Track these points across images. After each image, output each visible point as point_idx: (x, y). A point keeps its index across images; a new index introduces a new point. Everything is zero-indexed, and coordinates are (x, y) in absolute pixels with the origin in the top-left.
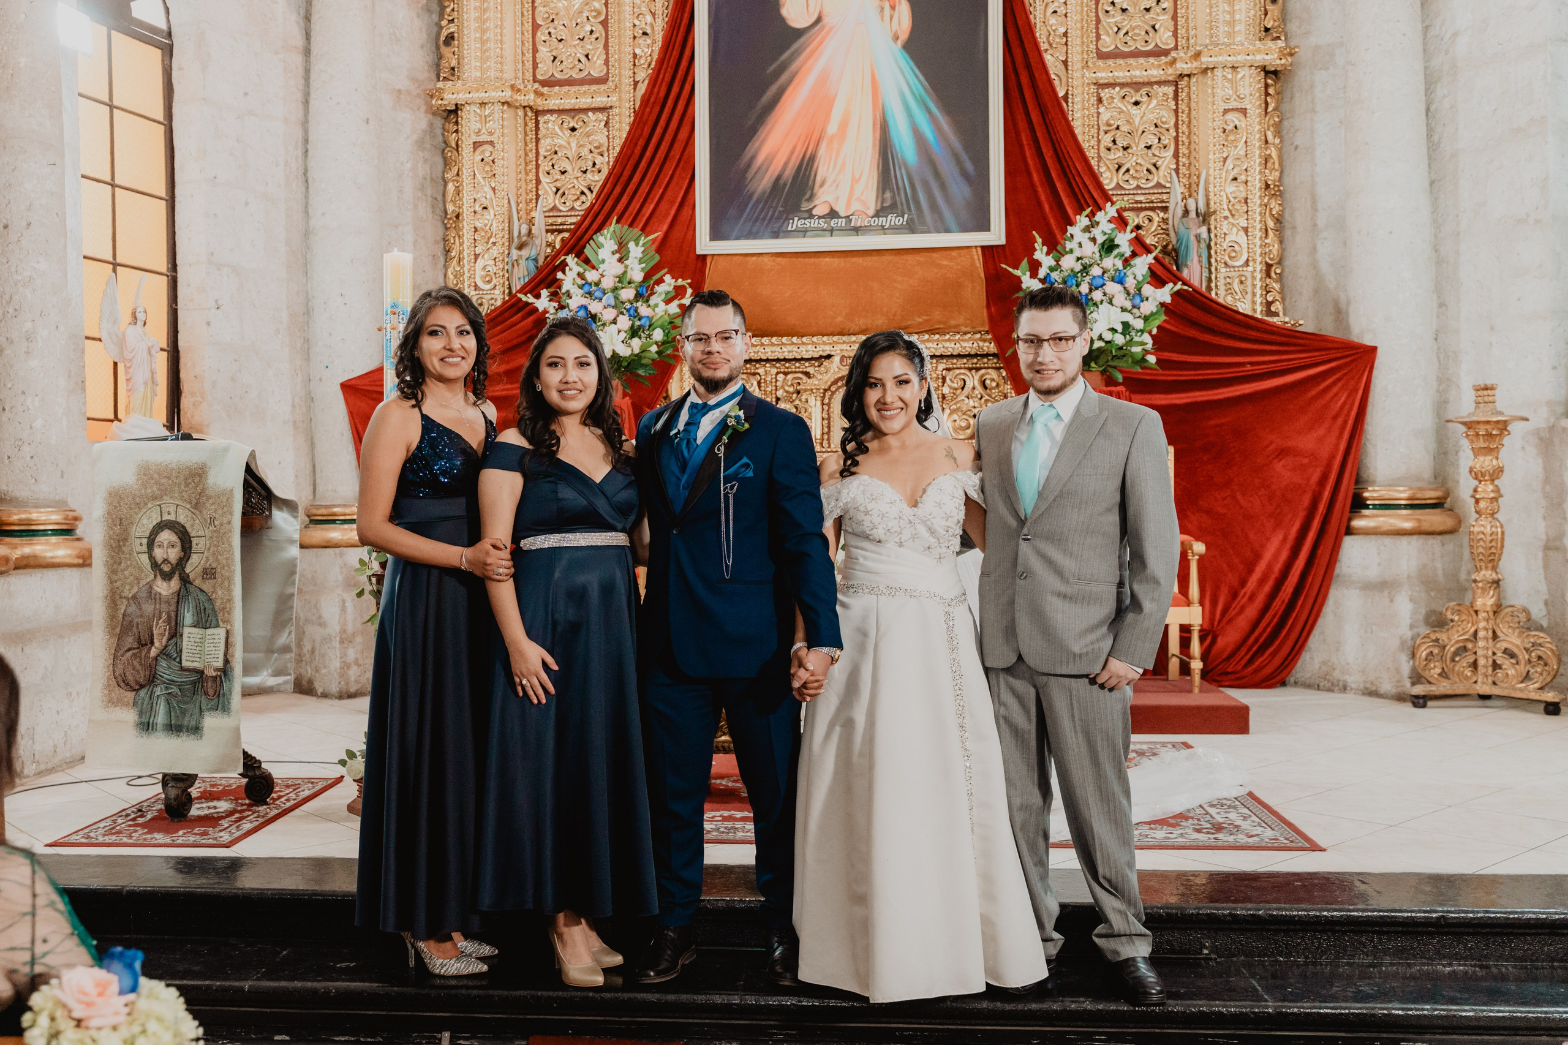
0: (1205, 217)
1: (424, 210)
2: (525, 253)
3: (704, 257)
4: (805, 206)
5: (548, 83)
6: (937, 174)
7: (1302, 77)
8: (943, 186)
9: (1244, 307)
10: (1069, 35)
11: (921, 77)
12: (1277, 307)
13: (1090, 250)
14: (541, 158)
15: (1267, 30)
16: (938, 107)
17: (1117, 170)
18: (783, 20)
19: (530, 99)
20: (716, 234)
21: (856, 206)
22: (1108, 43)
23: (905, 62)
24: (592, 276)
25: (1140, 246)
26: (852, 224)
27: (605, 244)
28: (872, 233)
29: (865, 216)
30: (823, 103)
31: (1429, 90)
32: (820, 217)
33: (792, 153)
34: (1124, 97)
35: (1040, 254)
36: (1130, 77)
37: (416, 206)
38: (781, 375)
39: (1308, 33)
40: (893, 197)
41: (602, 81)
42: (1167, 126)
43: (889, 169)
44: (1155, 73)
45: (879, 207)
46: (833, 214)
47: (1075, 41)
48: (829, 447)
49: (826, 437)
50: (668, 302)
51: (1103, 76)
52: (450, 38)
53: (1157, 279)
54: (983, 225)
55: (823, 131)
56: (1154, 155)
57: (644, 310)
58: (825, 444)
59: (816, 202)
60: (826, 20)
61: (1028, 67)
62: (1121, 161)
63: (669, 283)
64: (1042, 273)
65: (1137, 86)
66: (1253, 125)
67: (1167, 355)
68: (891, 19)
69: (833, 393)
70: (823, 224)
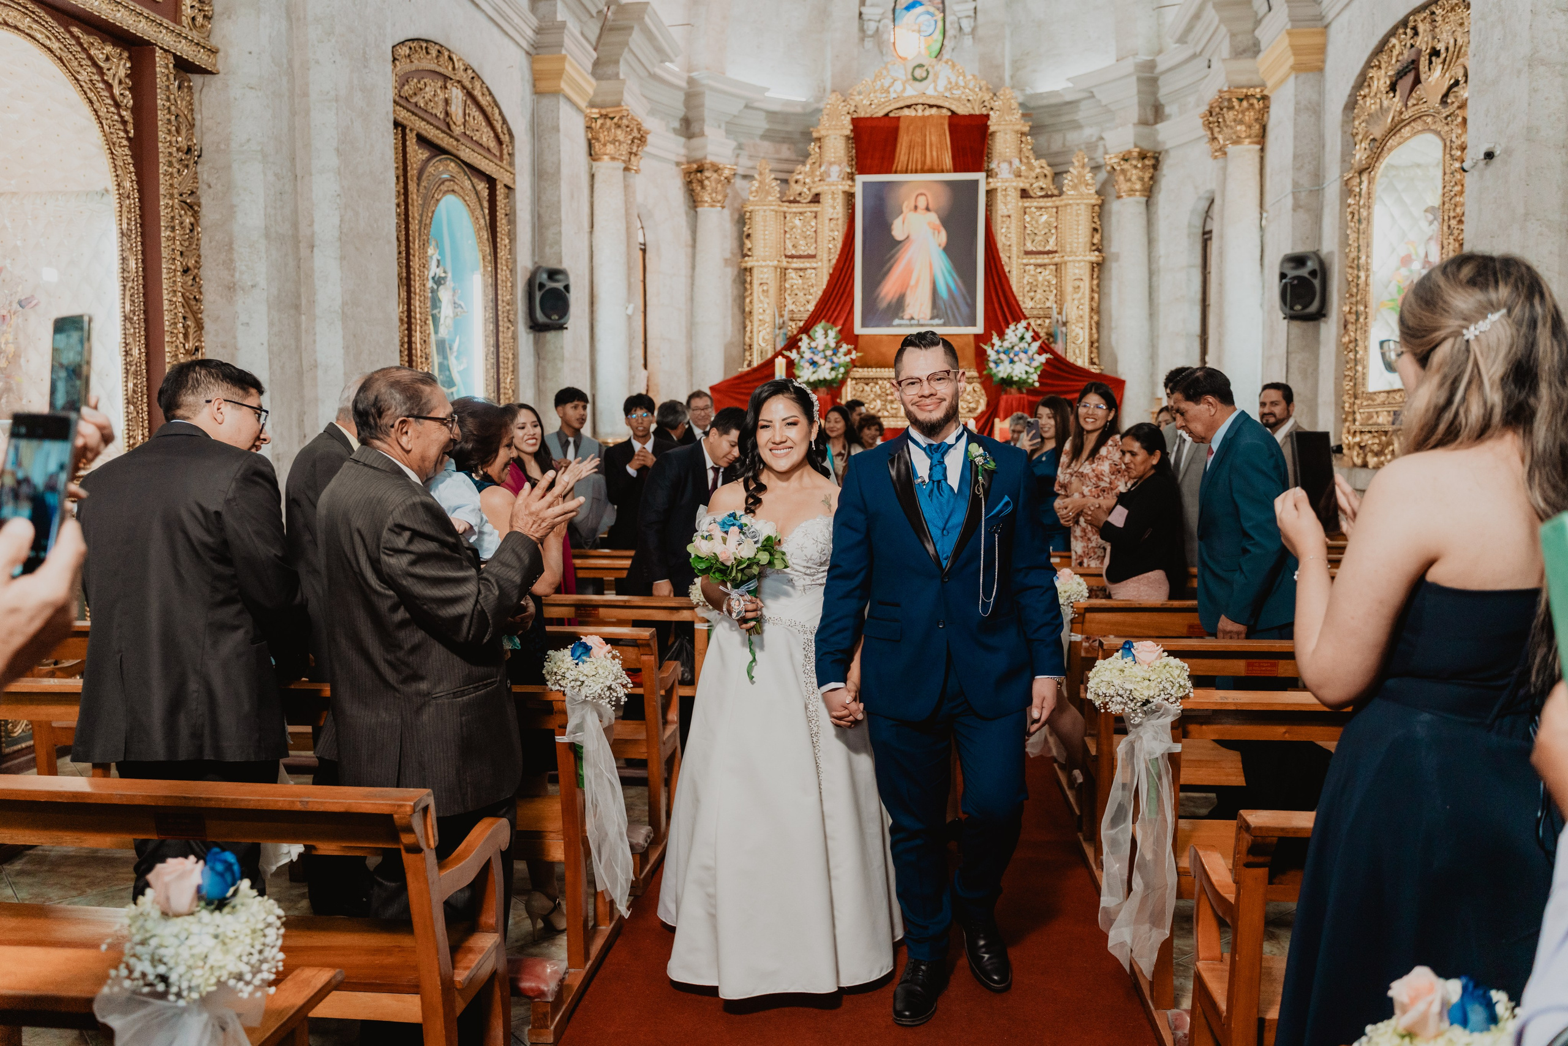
0: (1065, 324)
1: (736, 311)
2: (782, 331)
3: (857, 336)
4: (900, 314)
5: (792, 257)
6: (955, 302)
7: (1107, 263)
8: (958, 308)
9: (1079, 363)
11: (950, 263)
12: (1096, 360)
13: (1015, 340)
14: (787, 288)
15: (1094, 244)
16: (956, 275)
18: (893, 236)
19: (784, 264)
20: (864, 325)
21: (922, 315)
22: (1030, 247)
23: (943, 256)
24: (813, 344)
25: (1036, 337)
27: (819, 330)
29: (925, 319)
30: (909, 271)
31: (1150, 279)
32: (906, 319)
33: (895, 293)
34: (1035, 270)
35: (995, 340)
36: (1037, 262)
37: (732, 309)
39: (1110, 247)
40: (937, 312)
41: (814, 256)
42: (1052, 283)
43: (936, 300)
44: (1046, 261)
45: (931, 316)
46: (912, 318)
47: (1014, 249)
50: (845, 355)
51: (1025, 261)
52: (748, 236)
53: (1042, 350)
54: (974, 324)
55: (909, 283)
57: (835, 359)
59: (906, 313)
60: (912, 237)
61: (994, 259)
62: (1033, 297)
63: (845, 347)
64: (996, 348)
65: (1040, 266)
66: (1085, 286)
67: (1045, 381)
68: (938, 238)
70: (907, 322)
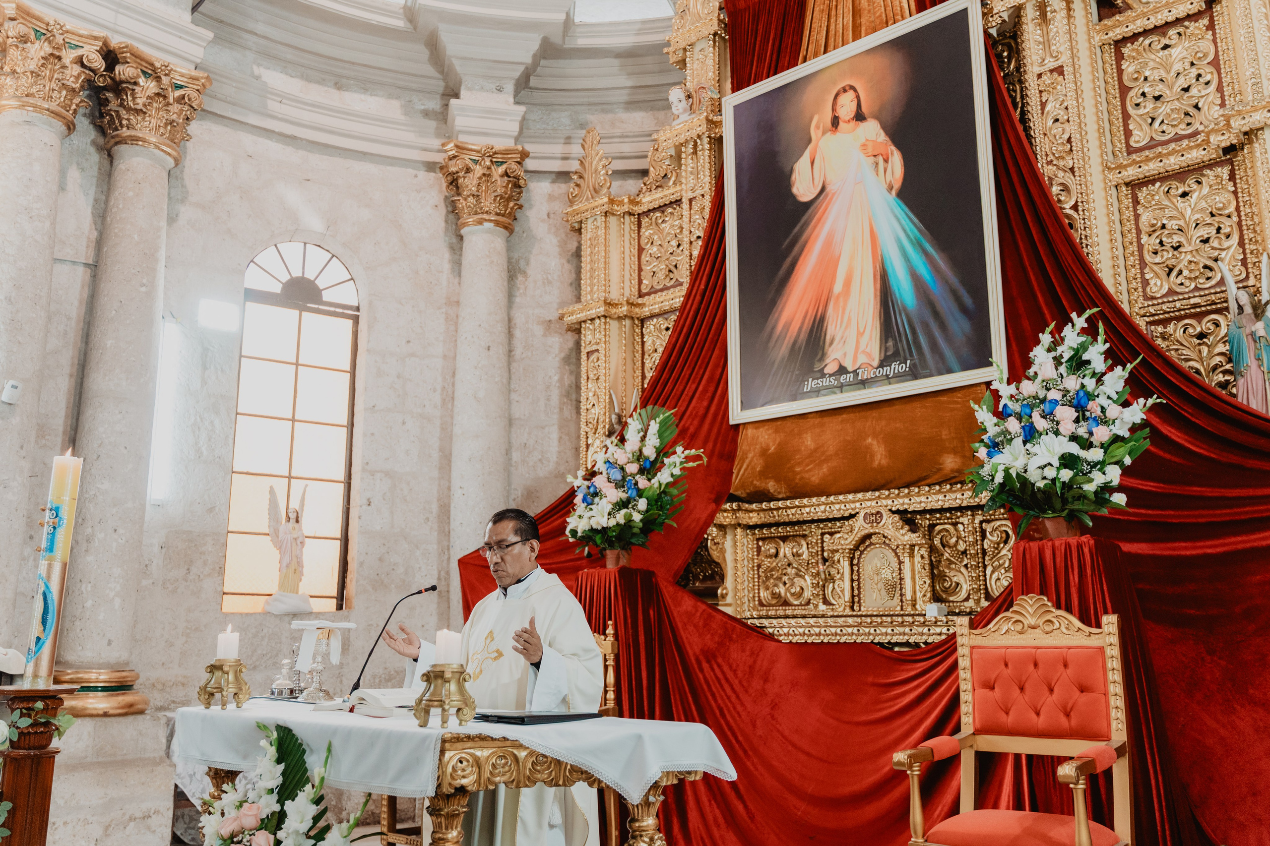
3: (736, 426)
4: (817, 367)
5: (648, 295)
6: (936, 314)
8: (943, 326)
10: (1073, 140)
11: (916, 220)
14: (646, 356)
16: (933, 247)
17: (1169, 275)
18: (793, 197)
20: (744, 406)
21: (864, 360)
23: (900, 210)
26: (860, 378)
28: (878, 384)
29: (870, 368)
30: (829, 263)
32: (831, 375)
33: (805, 317)
34: (1168, 192)
36: (1163, 167)
37: (561, 410)
38: (827, 536)
40: (895, 345)
42: (1227, 212)
43: (890, 317)
45: (882, 358)
46: (842, 370)
47: (1083, 144)
48: (860, 610)
49: (856, 599)
51: (1130, 174)
54: (984, 360)
55: (830, 291)
56: (1213, 248)
58: (856, 607)
59: (827, 361)
60: (829, 188)
62: (1172, 262)
63: (680, 454)
68: (885, 172)
69: (862, 552)
70: (833, 381)
